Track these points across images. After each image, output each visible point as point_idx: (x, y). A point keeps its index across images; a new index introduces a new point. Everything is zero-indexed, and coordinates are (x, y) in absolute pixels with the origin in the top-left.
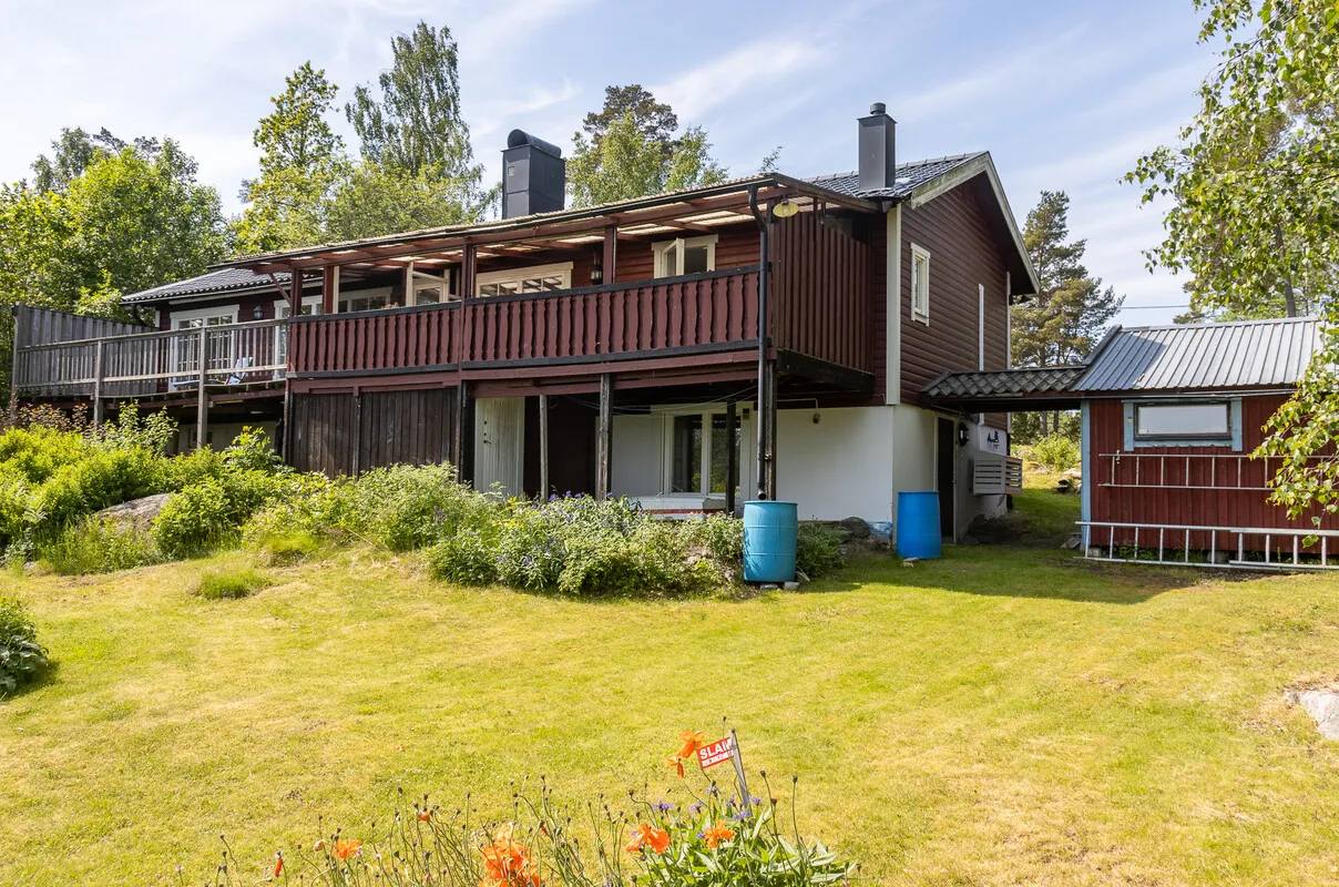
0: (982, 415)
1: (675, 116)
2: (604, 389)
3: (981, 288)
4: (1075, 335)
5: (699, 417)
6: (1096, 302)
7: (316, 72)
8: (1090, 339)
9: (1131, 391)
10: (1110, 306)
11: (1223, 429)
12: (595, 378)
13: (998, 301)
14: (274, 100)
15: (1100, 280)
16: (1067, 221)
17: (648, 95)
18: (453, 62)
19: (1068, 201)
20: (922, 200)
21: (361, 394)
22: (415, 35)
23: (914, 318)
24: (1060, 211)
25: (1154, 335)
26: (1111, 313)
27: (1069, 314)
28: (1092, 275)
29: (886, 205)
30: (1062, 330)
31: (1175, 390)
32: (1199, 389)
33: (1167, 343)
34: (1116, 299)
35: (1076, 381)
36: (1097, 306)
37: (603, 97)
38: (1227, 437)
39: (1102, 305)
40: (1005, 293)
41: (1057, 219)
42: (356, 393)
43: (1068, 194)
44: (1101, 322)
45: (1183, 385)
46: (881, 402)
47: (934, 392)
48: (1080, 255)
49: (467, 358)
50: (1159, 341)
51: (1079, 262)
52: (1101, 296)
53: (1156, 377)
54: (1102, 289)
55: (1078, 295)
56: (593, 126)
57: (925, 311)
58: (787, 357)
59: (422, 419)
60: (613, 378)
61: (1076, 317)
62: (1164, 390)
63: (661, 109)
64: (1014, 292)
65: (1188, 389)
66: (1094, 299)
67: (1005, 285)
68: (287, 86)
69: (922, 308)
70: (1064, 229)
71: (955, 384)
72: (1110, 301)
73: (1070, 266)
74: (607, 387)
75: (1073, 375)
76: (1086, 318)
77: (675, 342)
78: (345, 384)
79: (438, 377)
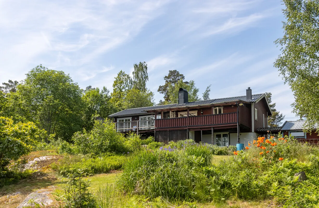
0: (264, 135)
1: (184, 77)
2: (212, 129)
3: (264, 114)
4: (274, 124)
5: (221, 134)
6: (278, 117)
7: (123, 72)
8: (277, 125)
9: (290, 130)
10: (282, 118)
11: (304, 136)
12: (211, 128)
13: (266, 117)
14: (115, 78)
15: (279, 112)
16: (271, 99)
17: (178, 72)
18: (146, 68)
19: (271, 94)
20: (257, 102)
21: (169, 131)
22: (139, 64)
23: (255, 119)
24: (270, 97)
25: (293, 122)
26: (282, 119)
27: (272, 119)
28: (277, 111)
29: (251, 103)
30: (271, 123)
31: (296, 130)
32: (300, 130)
33: (295, 123)
34: (283, 116)
35: (281, 129)
36: (279, 118)
37: (168, 72)
38: (304, 137)
39: (280, 117)
40: (267, 115)
41: (269, 98)
42: (168, 131)
43: (271, 93)
44: (280, 121)
45: (297, 129)
46: (251, 132)
47: (259, 131)
48: (274, 106)
49: (189, 125)
50: (293, 123)
51: (274, 108)
52: (280, 115)
53: (293, 128)
54: (280, 114)
55: (274, 115)
56: (166, 79)
57: (257, 118)
58: (241, 124)
59: (180, 134)
60: (213, 128)
61: (274, 120)
62: (295, 130)
63: (181, 75)
64: (268, 115)
65: (298, 130)
66: (278, 116)
67: (267, 114)
68: (118, 75)
69: (256, 118)
70: (271, 101)
71: (262, 130)
72: (282, 116)
73: (272, 109)
74: (213, 129)
75: (280, 128)
76: (276, 120)
77: (224, 122)
78: (166, 129)
79: (183, 128)
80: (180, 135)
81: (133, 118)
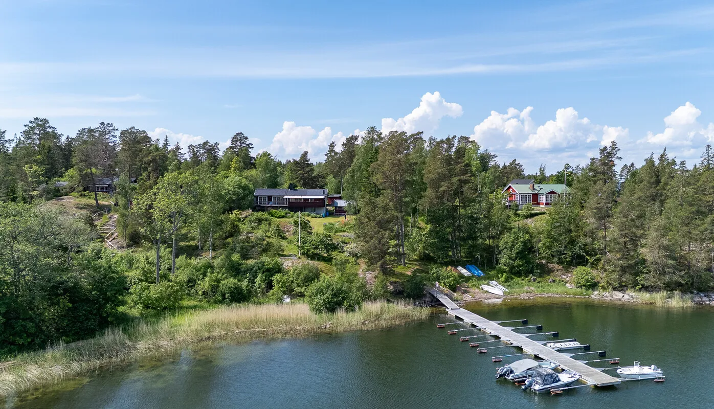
77: (319, 205)
78: (293, 206)
79: (301, 206)
80: (300, 209)
81: (269, 197)
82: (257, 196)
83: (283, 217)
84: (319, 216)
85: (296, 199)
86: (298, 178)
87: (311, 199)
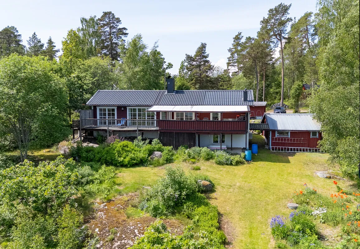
25: (272, 116)
32: (286, 130)
35: (269, 127)
38: (288, 136)
42: (174, 133)
49: (198, 129)
53: (279, 127)
62: (282, 130)
77: (233, 129)
78: (172, 131)
79: (191, 131)
80: (187, 138)
81: (119, 108)
82: (95, 107)
83: (141, 163)
84: (237, 158)
85: (180, 113)
86: (192, 80)
87: (216, 113)
